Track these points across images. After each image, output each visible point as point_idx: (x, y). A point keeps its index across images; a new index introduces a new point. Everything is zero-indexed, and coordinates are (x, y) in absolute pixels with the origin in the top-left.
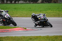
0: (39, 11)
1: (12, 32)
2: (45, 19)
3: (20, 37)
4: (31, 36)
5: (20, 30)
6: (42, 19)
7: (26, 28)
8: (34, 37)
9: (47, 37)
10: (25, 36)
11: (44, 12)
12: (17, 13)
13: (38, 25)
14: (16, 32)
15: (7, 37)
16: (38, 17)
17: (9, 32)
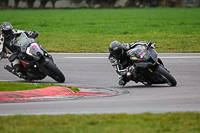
0: (121, 33)
1: (34, 101)
2: (150, 60)
3: (57, 116)
4: (94, 115)
5: (58, 93)
6: (143, 61)
7: (76, 89)
8: (103, 117)
9: (147, 118)
10: (76, 113)
11: (136, 35)
12: (49, 39)
13: (132, 78)
14: (45, 100)
15: (15, 117)
16: (130, 52)
17: (23, 101)
